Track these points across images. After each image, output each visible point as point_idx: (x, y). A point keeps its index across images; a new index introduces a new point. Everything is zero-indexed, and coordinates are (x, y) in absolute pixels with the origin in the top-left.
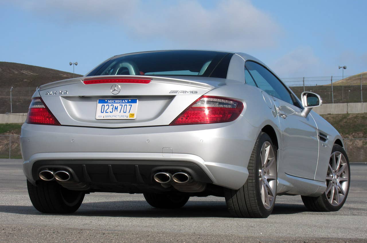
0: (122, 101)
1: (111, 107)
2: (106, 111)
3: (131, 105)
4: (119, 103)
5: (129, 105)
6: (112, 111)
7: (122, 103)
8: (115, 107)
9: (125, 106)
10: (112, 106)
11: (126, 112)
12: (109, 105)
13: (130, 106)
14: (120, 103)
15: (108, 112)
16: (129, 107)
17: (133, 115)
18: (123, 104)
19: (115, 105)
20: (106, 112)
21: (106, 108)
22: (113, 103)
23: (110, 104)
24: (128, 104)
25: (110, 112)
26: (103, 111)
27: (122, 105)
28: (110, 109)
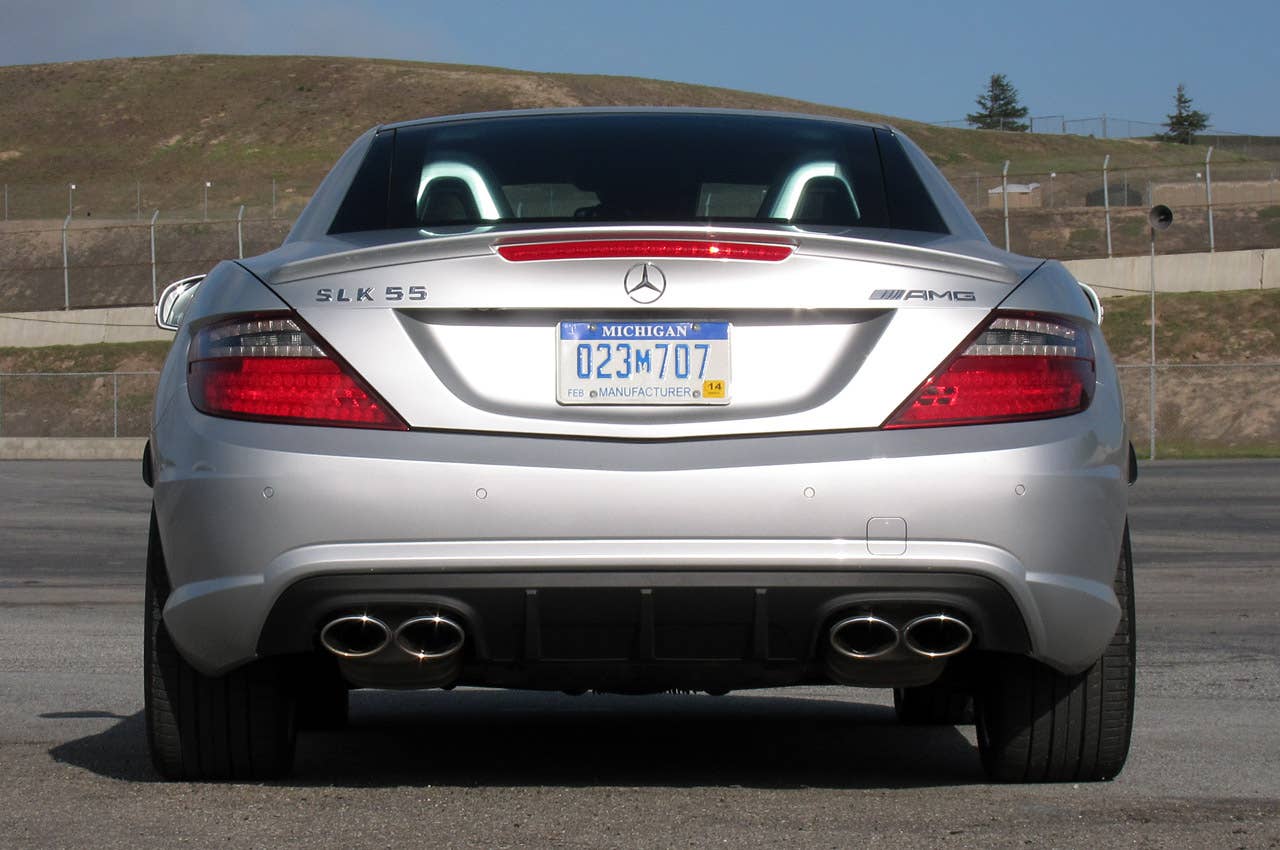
0: (666, 330)
1: (618, 357)
2: (599, 369)
3: (706, 347)
4: (649, 338)
5: (697, 347)
6: (624, 371)
7: (664, 338)
8: (638, 352)
9: (681, 352)
10: (624, 351)
11: (685, 376)
12: (608, 347)
13: (703, 350)
14: (653, 337)
15: (608, 376)
16: (696, 355)
17: (719, 386)
18: (672, 344)
19: (634, 345)
20: (600, 375)
21: (598, 357)
22: (624, 337)
23: (614, 344)
24: (691, 343)
25: (619, 374)
26: (584, 371)
27: (666, 346)
28: (617, 362)
